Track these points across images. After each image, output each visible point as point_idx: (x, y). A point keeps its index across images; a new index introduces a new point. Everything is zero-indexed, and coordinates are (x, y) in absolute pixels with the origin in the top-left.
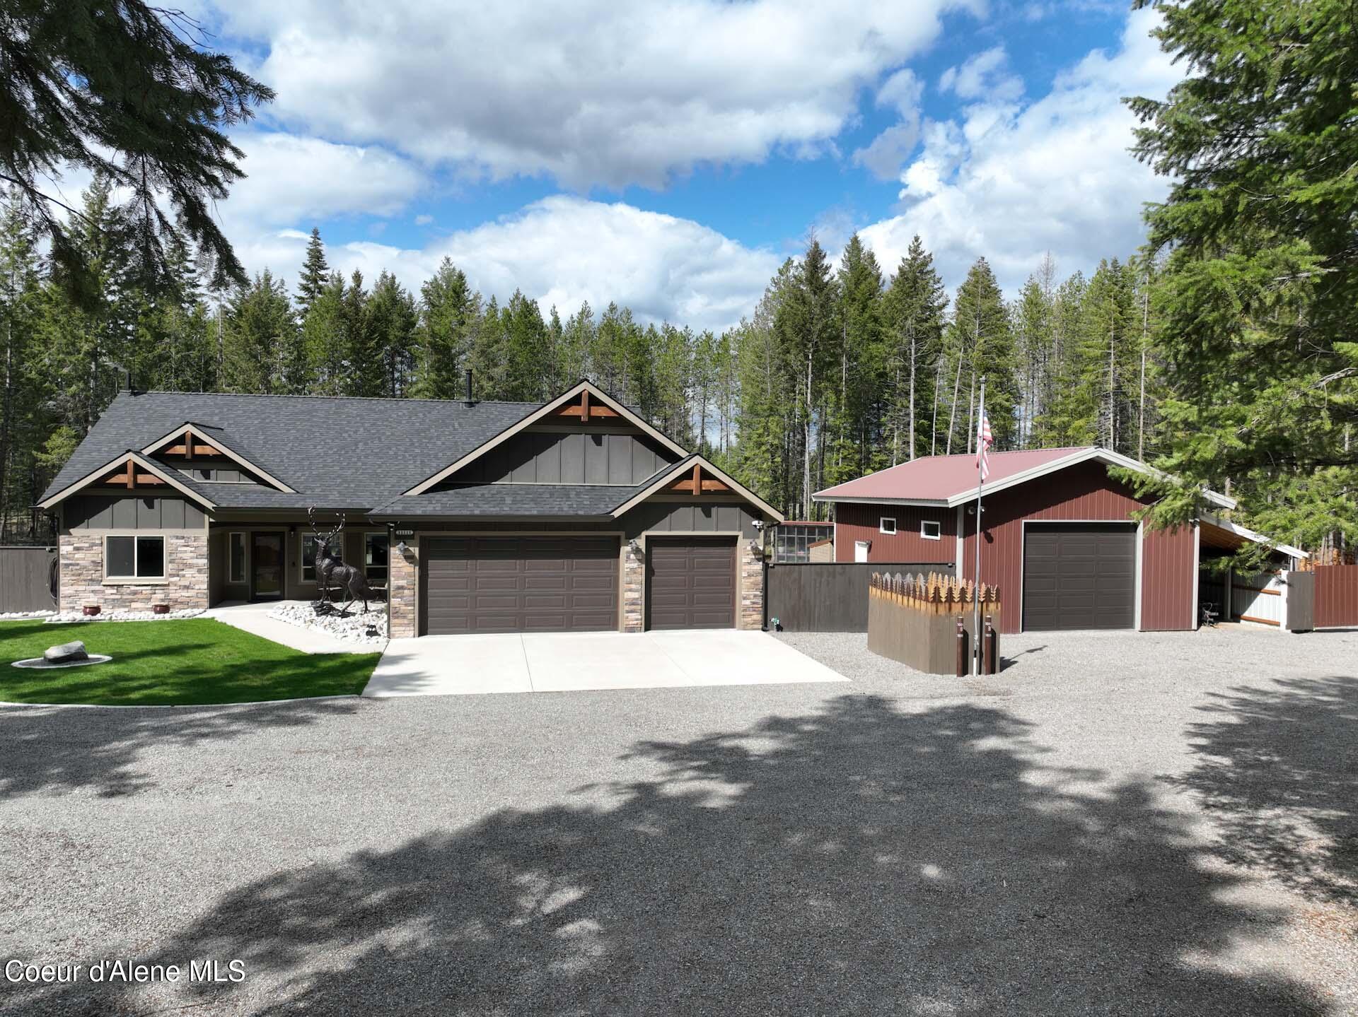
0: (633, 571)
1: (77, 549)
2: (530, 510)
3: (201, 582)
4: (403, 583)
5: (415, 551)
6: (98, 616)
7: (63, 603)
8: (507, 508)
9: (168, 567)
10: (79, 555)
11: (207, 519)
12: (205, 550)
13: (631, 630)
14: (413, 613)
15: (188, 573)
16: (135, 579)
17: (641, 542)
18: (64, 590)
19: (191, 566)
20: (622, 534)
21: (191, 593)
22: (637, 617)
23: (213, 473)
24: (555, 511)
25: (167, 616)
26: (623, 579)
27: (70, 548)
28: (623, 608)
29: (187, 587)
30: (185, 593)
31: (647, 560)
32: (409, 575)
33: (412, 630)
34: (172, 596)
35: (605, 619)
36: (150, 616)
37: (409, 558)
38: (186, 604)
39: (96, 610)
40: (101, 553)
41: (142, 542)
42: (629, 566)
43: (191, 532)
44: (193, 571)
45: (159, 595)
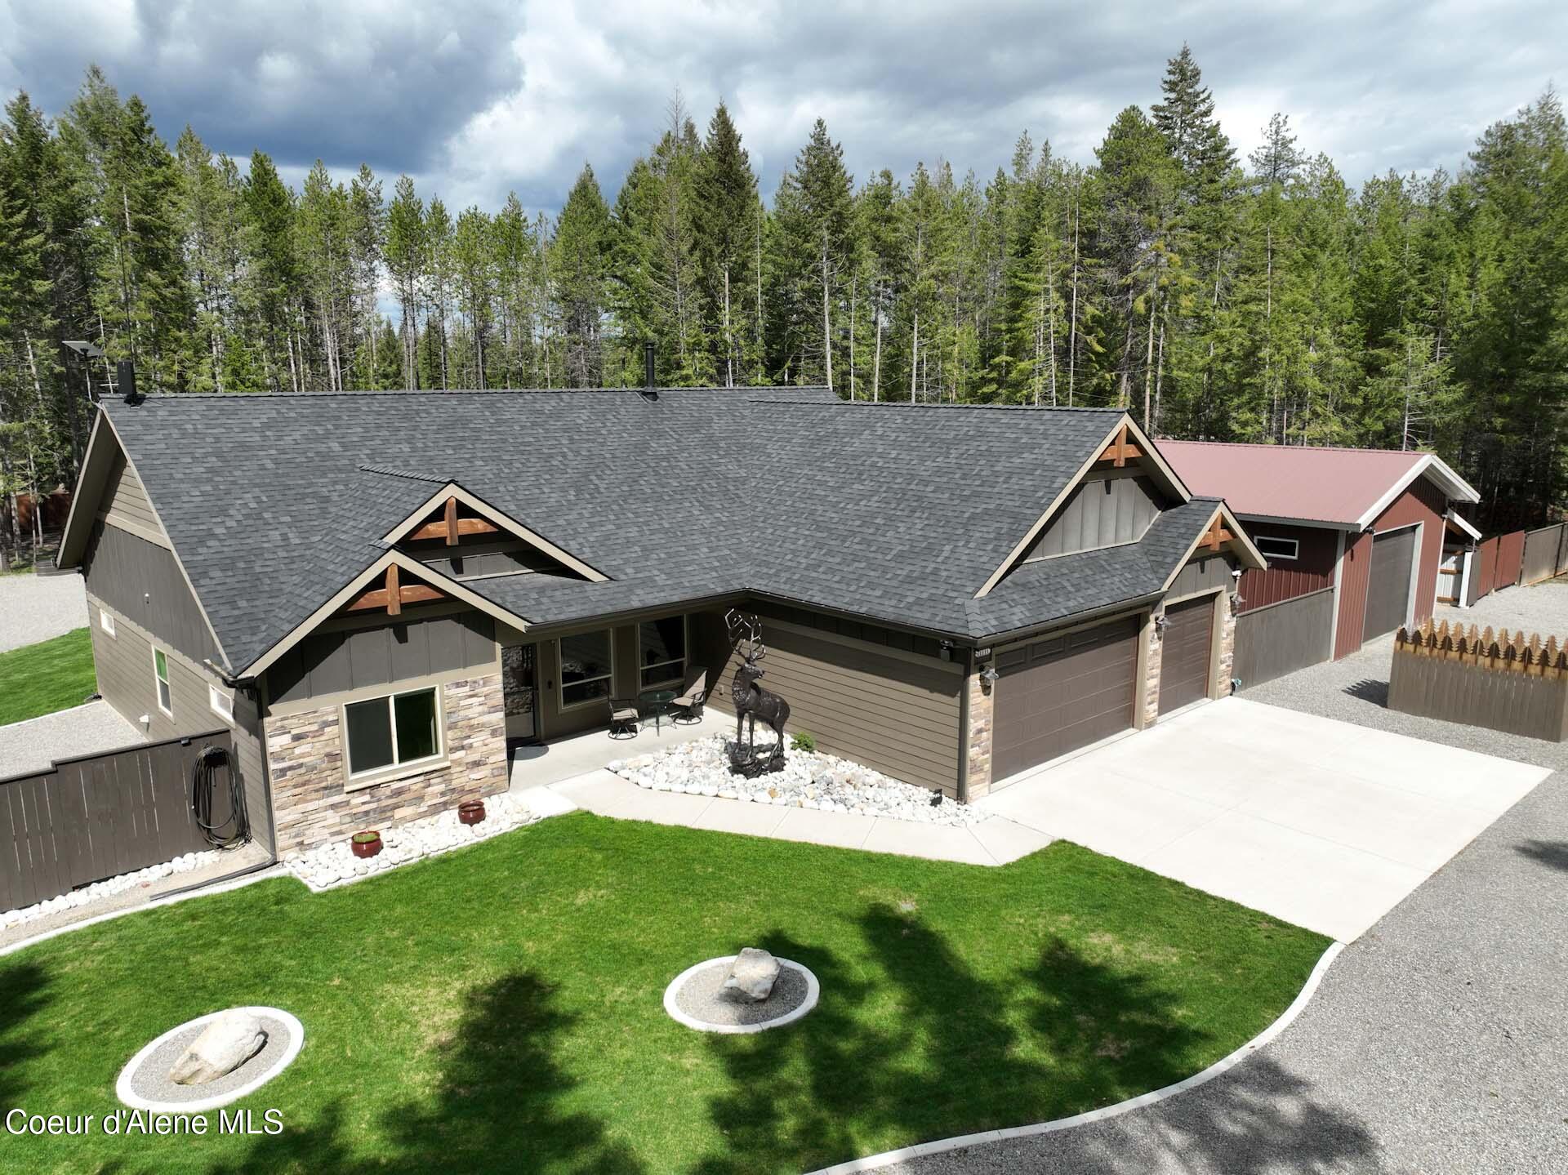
0: (1155, 651)
1: (297, 738)
4: (981, 723)
6: (386, 859)
7: (283, 839)
10: (303, 748)
11: (502, 649)
12: (499, 697)
13: (1150, 722)
14: (988, 761)
15: (476, 740)
16: (397, 769)
17: (1162, 615)
18: (281, 817)
19: (479, 728)
20: (1150, 609)
21: (484, 771)
22: (1154, 703)
26: (1148, 664)
27: (286, 739)
28: (1146, 700)
29: (477, 764)
30: (477, 774)
31: (1165, 635)
32: (985, 712)
33: (988, 784)
34: (455, 783)
37: (986, 688)
40: (339, 737)
41: (402, 703)
42: (1151, 645)
43: (475, 672)
44: (485, 735)
45: (438, 786)
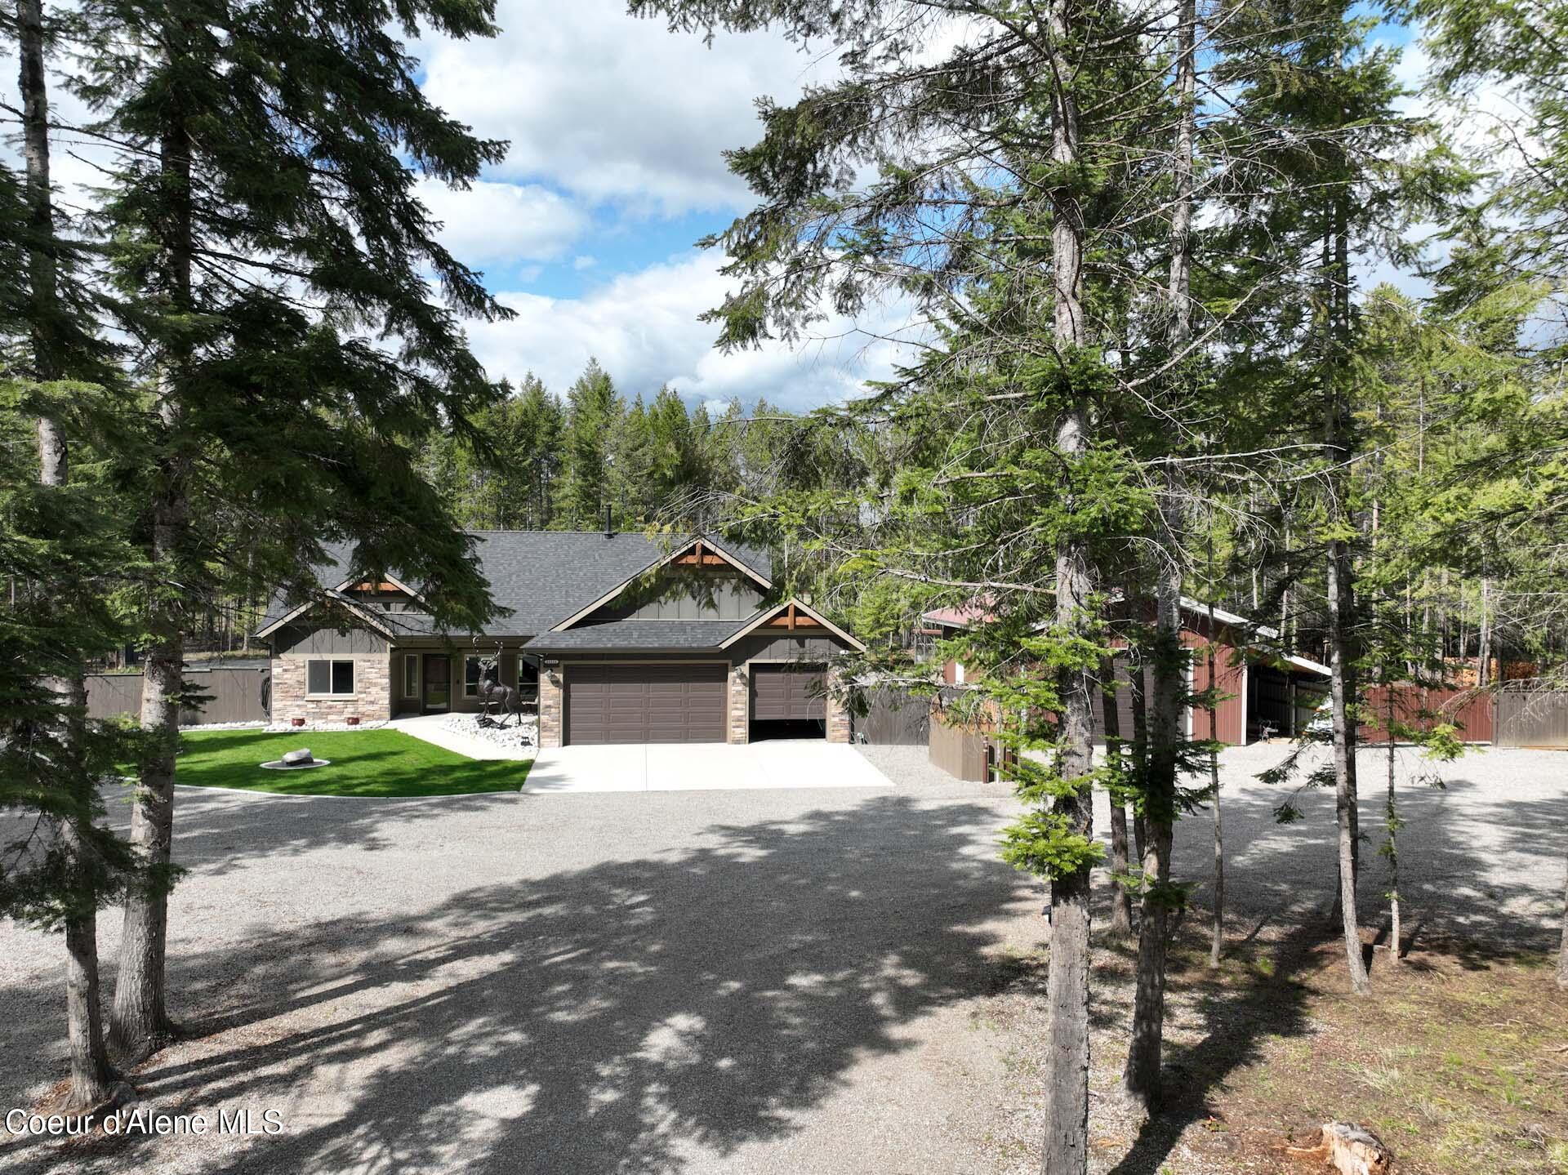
0: (739, 692)
1: (285, 670)
2: (653, 643)
3: (384, 698)
4: (550, 702)
5: (560, 677)
6: (304, 727)
7: (274, 715)
8: (634, 642)
9: (357, 685)
10: (287, 675)
11: (389, 646)
12: (387, 671)
13: (737, 742)
14: (558, 727)
15: (373, 690)
16: (331, 695)
17: (745, 669)
18: (276, 704)
19: (375, 685)
20: (730, 662)
21: (376, 707)
22: (743, 731)
23: (392, 606)
24: (673, 644)
25: (358, 727)
26: (730, 700)
27: (280, 670)
28: (730, 723)
29: (372, 703)
30: (371, 708)
31: (751, 683)
32: (555, 696)
33: (559, 740)
34: (361, 709)
35: (715, 732)
36: (344, 727)
37: (555, 682)
38: (371, 717)
39: (301, 722)
40: (304, 674)
41: (337, 665)
42: (736, 688)
43: (376, 656)
44: (378, 689)
45: (350, 709)
